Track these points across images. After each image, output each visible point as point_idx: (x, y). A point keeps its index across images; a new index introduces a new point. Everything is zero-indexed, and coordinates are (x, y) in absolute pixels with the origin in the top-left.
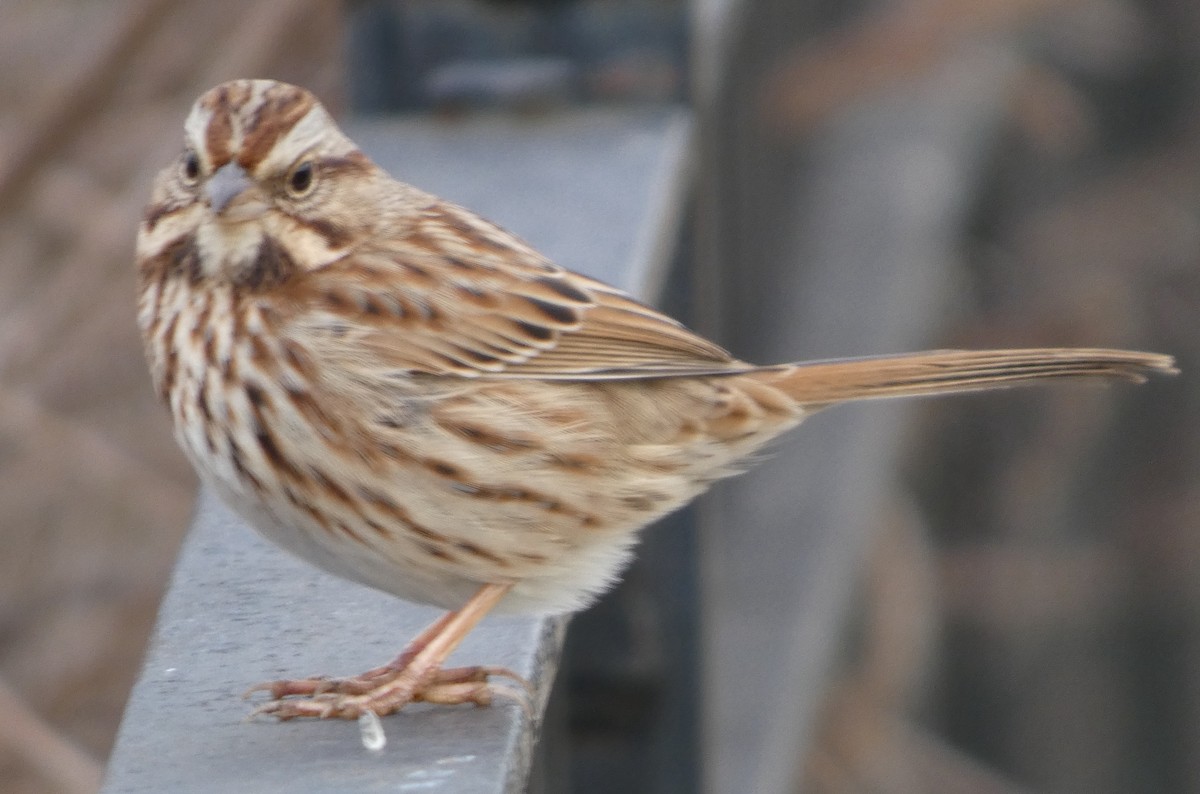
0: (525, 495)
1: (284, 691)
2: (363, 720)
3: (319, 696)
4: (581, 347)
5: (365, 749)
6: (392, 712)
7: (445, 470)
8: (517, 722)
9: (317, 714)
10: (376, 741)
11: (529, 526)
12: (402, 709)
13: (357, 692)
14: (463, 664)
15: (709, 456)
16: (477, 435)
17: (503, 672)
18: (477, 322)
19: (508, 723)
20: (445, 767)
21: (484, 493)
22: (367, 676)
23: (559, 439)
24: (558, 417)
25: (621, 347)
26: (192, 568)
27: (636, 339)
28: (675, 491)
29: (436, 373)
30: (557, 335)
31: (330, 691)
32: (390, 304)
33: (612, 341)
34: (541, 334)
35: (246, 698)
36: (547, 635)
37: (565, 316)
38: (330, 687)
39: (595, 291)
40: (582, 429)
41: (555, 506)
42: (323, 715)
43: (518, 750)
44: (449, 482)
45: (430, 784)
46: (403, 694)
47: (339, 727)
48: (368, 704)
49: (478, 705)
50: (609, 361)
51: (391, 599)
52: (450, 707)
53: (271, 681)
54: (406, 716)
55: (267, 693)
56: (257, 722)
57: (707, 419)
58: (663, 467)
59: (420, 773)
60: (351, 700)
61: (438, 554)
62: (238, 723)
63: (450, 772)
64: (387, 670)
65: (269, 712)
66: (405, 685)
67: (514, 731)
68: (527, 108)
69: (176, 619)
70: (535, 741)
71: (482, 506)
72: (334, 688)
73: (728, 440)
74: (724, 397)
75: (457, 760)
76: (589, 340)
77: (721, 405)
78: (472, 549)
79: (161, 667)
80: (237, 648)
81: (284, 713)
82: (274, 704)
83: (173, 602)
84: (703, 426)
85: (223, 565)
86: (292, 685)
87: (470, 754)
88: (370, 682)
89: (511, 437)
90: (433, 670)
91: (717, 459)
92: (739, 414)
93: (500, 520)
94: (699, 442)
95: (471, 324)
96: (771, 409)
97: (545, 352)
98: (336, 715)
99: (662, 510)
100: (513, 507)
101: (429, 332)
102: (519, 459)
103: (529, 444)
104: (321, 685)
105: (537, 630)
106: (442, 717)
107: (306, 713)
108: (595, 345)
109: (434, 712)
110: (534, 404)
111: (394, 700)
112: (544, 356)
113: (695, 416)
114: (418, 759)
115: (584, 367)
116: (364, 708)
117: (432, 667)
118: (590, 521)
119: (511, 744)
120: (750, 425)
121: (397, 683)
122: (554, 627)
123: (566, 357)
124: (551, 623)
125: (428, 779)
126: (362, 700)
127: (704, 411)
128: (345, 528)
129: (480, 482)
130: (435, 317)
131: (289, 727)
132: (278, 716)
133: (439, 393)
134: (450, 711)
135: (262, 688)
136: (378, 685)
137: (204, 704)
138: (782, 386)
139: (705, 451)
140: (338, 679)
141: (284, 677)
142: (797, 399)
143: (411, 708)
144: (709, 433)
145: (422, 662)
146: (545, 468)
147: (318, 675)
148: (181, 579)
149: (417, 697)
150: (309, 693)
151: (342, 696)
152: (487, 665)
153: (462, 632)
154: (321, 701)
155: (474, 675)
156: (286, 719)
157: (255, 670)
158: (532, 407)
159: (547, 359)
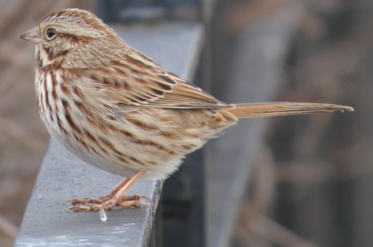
0: (152, 144)
1: (75, 202)
2: (100, 212)
3: (86, 204)
4: (172, 98)
5: (101, 221)
6: (110, 209)
7: (128, 134)
8: (148, 213)
9: (86, 210)
10: (104, 219)
11: (153, 153)
12: (112, 209)
13: (98, 203)
14: (131, 195)
15: (209, 133)
16: (138, 124)
17: (144, 197)
18: (140, 88)
19: (145, 213)
20: (126, 227)
21: (139, 142)
22: (101, 198)
23: (164, 126)
24: (164, 120)
25: (184, 98)
26: (47, 164)
27: (190, 96)
28: (198, 143)
29: (128, 104)
30: (165, 94)
31: (90, 203)
32: (112, 81)
33: (182, 96)
34: (160, 93)
35: (64, 205)
36: (157, 186)
37: (168, 88)
38: (90, 201)
39: (176, 80)
40: (171, 124)
41: (161, 148)
42: (88, 210)
43: (148, 221)
44: (129, 138)
45: (121, 232)
46: (113, 204)
47: (93, 214)
48: (102, 207)
49: (136, 207)
50: (181, 103)
51: (109, 174)
52: (128, 208)
53: (72, 199)
54: (113, 211)
55: (71, 203)
56: (67, 212)
57: (209, 122)
58: (195, 136)
59: (118, 228)
60: (96, 205)
61: (123, 160)
62: (61, 212)
63: (127, 228)
64: (108, 196)
65: (71, 209)
66: (114, 201)
67: (147, 216)
68: (151, 22)
69: (42, 180)
70: (154, 219)
71: (139, 146)
72: (91, 202)
73: (214, 128)
74: (214, 115)
75: (130, 224)
76: (175, 95)
77: (213, 117)
78: (134, 159)
79: (37, 195)
80: (60, 189)
81: (75, 209)
82: (72, 207)
83: (41, 174)
84: (207, 123)
85: (57, 163)
86: (78, 201)
87: (134, 222)
88: (102, 200)
89: (149, 125)
90: (122, 197)
91: (211, 133)
92: (219, 120)
93: (144, 151)
94: (206, 128)
95: (139, 89)
96: (228, 119)
97: (160, 98)
98: (92, 210)
99: (194, 149)
100: (148, 147)
101: (125, 91)
102: (152, 132)
103: (155, 128)
104: (87, 201)
105: (154, 184)
106: (125, 211)
107: (83, 209)
108: (177, 97)
109: (123, 209)
110: (157, 115)
111: (110, 206)
112: (160, 100)
113: (206, 120)
114: (117, 224)
115: (173, 104)
116: (101, 208)
117: (122, 196)
118: (171, 153)
119: (146, 219)
120: (222, 123)
121: (111, 201)
122: (160, 183)
123: (168, 100)
124: (159, 182)
125: (121, 230)
126: (100, 206)
127: (208, 119)
128: (94, 150)
129: (138, 139)
130: (126, 86)
131: (76, 214)
132: (73, 210)
133: (128, 110)
134: (127, 209)
135: (69, 201)
136: (105, 201)
137: (51, 206)
138: (232, 112)
139: (207, 131)
140: (92, 199)
141: (76, 198)
142: (236, 116)
143: (115, 208)
144: (209, 126)
145: (119, 194)
146: (159, 136)
147: (86, 198)
148: (43, 167)
149: (117, 205)
150: (84, 203)
151: (94, 204)
152: (139, 195)
153: (131, 184)
154: (87, 206)
155: (135, 198)
156: (75, 211)
157: (67, 196)
158: (156, 116)
159: (161, 101)
